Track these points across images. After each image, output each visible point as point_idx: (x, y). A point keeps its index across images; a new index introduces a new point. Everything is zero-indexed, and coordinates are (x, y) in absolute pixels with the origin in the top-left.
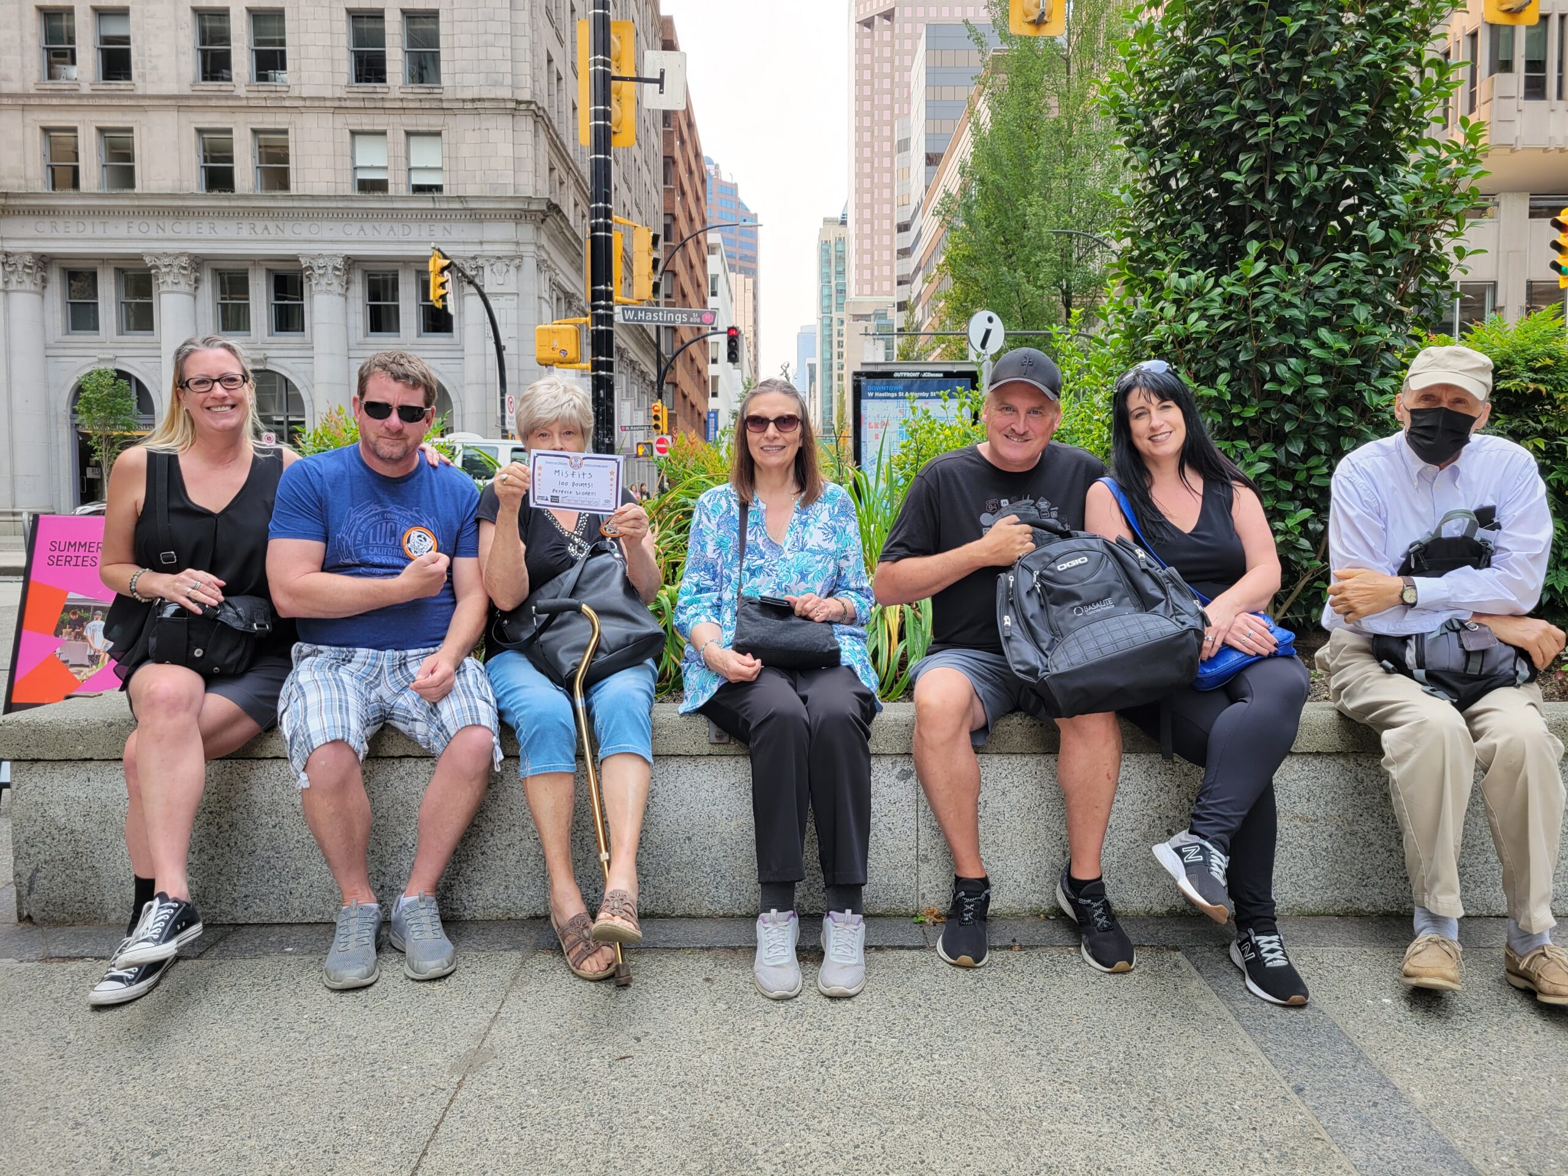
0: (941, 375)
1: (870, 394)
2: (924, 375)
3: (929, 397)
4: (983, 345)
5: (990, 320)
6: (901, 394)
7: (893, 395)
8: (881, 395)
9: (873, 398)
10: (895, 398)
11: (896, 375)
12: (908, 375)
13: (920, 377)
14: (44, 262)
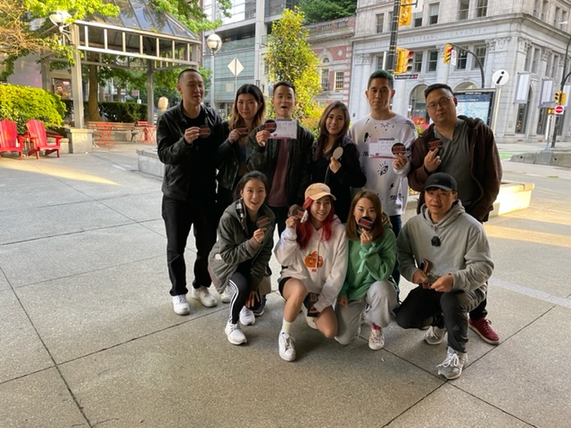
0: (481, 93)
3: (476, 101)
4: (498, 82)
5: (503, 73)
7: (465, 100)
9: (461, 101)
12: (470, 93)
13: (474, 94)
14: (372, 55)
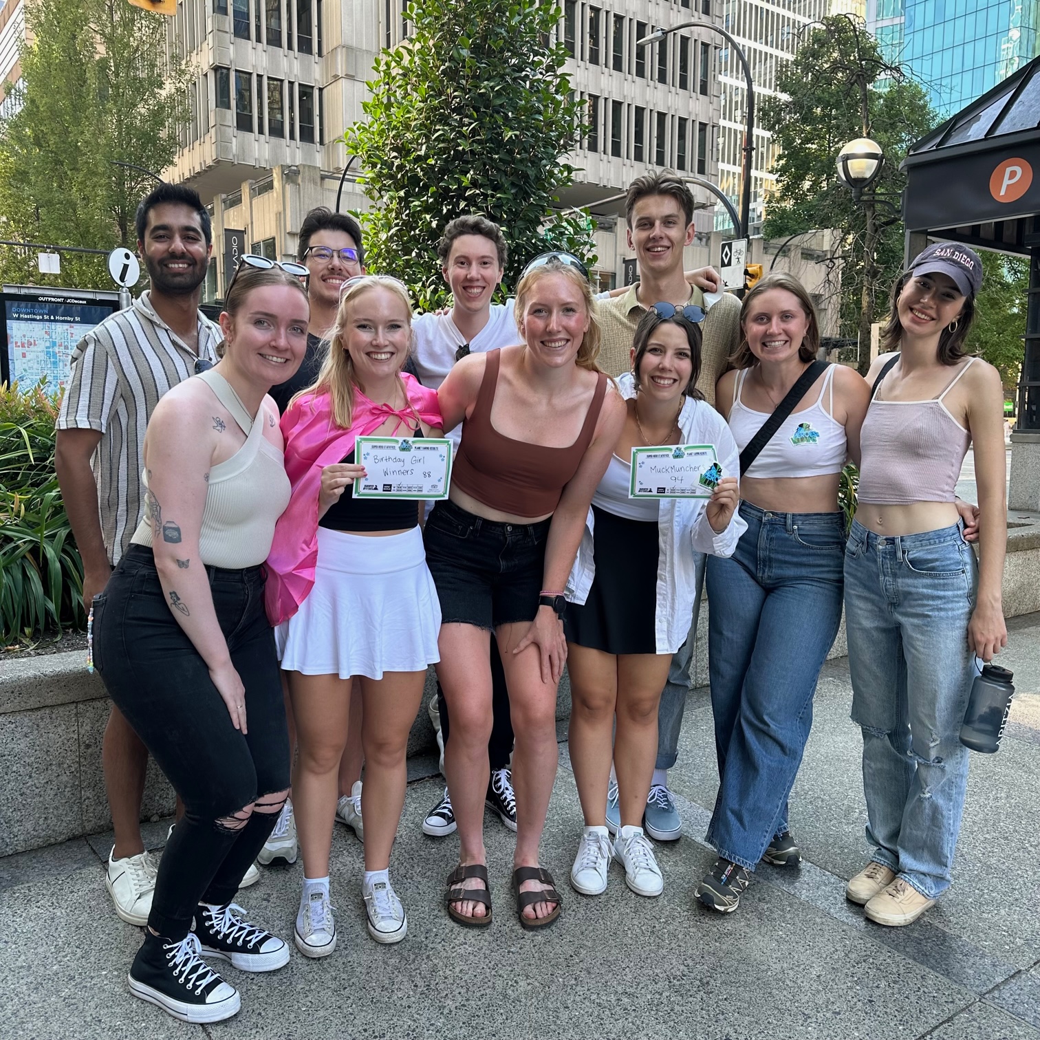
0: (85, 302)
1: (15, 315)
2: (69, 301)
3: (74, 322)
4: (122, 278)
5: (127, 256)
6: (46, 317)
7: (38, 317)
8: (26, 316)
9: (18, 319)
10: (40, 320)
11: (41, 299)
12: (53, 299)
13: (64, 303)
